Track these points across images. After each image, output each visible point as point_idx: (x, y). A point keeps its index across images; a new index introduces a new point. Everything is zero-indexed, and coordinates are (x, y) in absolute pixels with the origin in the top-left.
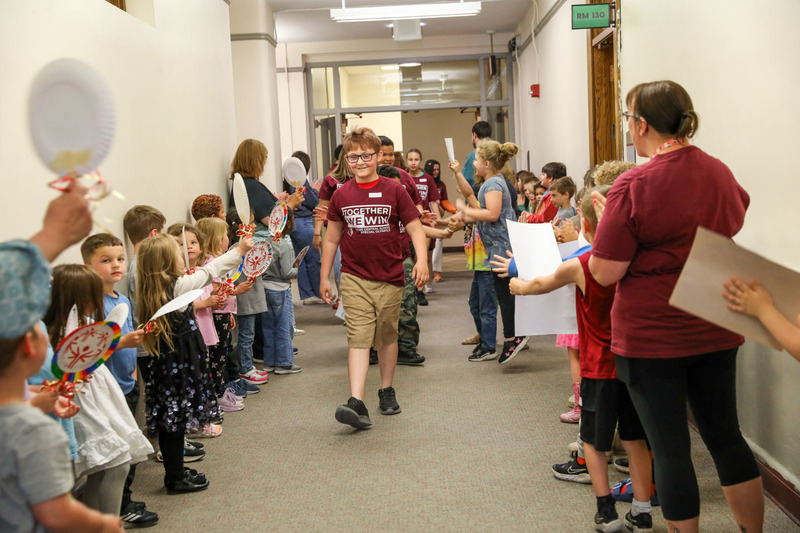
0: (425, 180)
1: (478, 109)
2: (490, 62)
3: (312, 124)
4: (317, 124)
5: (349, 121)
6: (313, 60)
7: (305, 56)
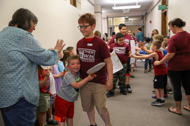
1: (139, 25)
2: (142, 16)
3: (108, 28)
4: (109, 28)
5: (115, 28)
6: (108, 17)
7: (107, 16)
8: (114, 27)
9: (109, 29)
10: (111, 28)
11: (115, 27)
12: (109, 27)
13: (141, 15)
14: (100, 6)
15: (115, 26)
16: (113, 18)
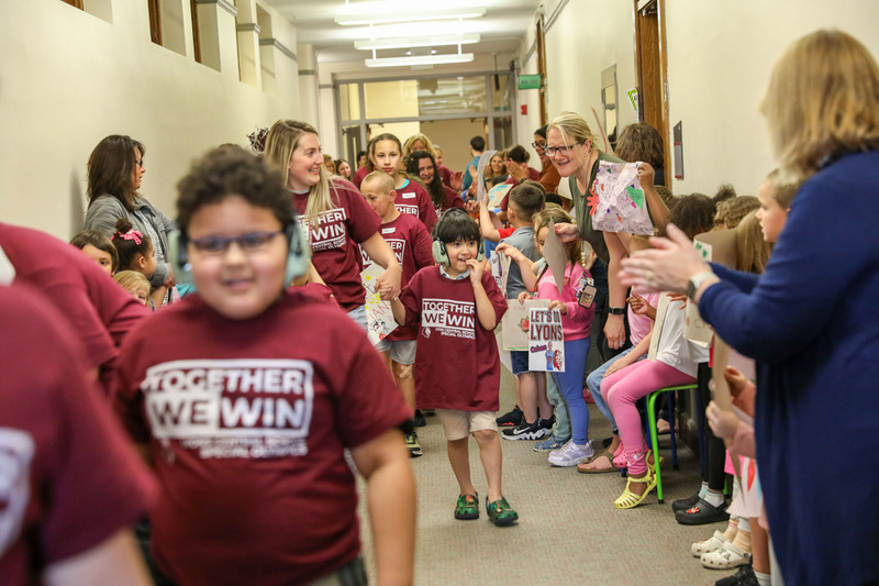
0: (413, 195)
1: (486, 119)
2: (493, 78)
3: (340, 131)
4: (344, 132)
5: (372, 130)
6: (340, 78)
7: (333, 75)
8: (367, 126)
9: (345, 137)
10: (353, 133)
11: (371, 126)
12: (345, 128)
13: (493, 69)
14: (309, 47)
15: (375, 122)
16: (365, 85)
